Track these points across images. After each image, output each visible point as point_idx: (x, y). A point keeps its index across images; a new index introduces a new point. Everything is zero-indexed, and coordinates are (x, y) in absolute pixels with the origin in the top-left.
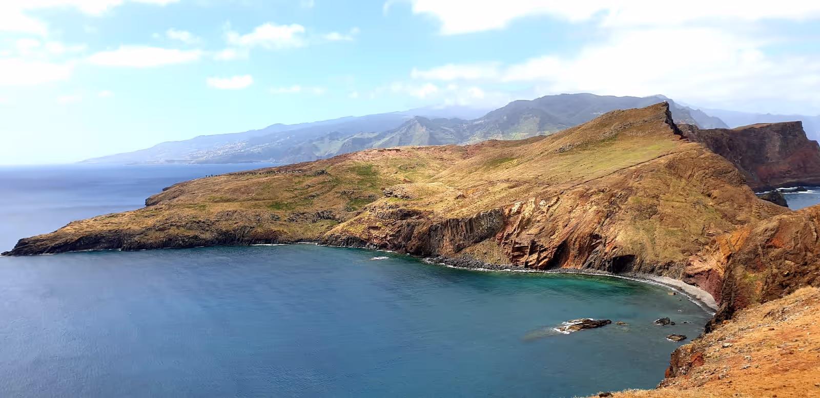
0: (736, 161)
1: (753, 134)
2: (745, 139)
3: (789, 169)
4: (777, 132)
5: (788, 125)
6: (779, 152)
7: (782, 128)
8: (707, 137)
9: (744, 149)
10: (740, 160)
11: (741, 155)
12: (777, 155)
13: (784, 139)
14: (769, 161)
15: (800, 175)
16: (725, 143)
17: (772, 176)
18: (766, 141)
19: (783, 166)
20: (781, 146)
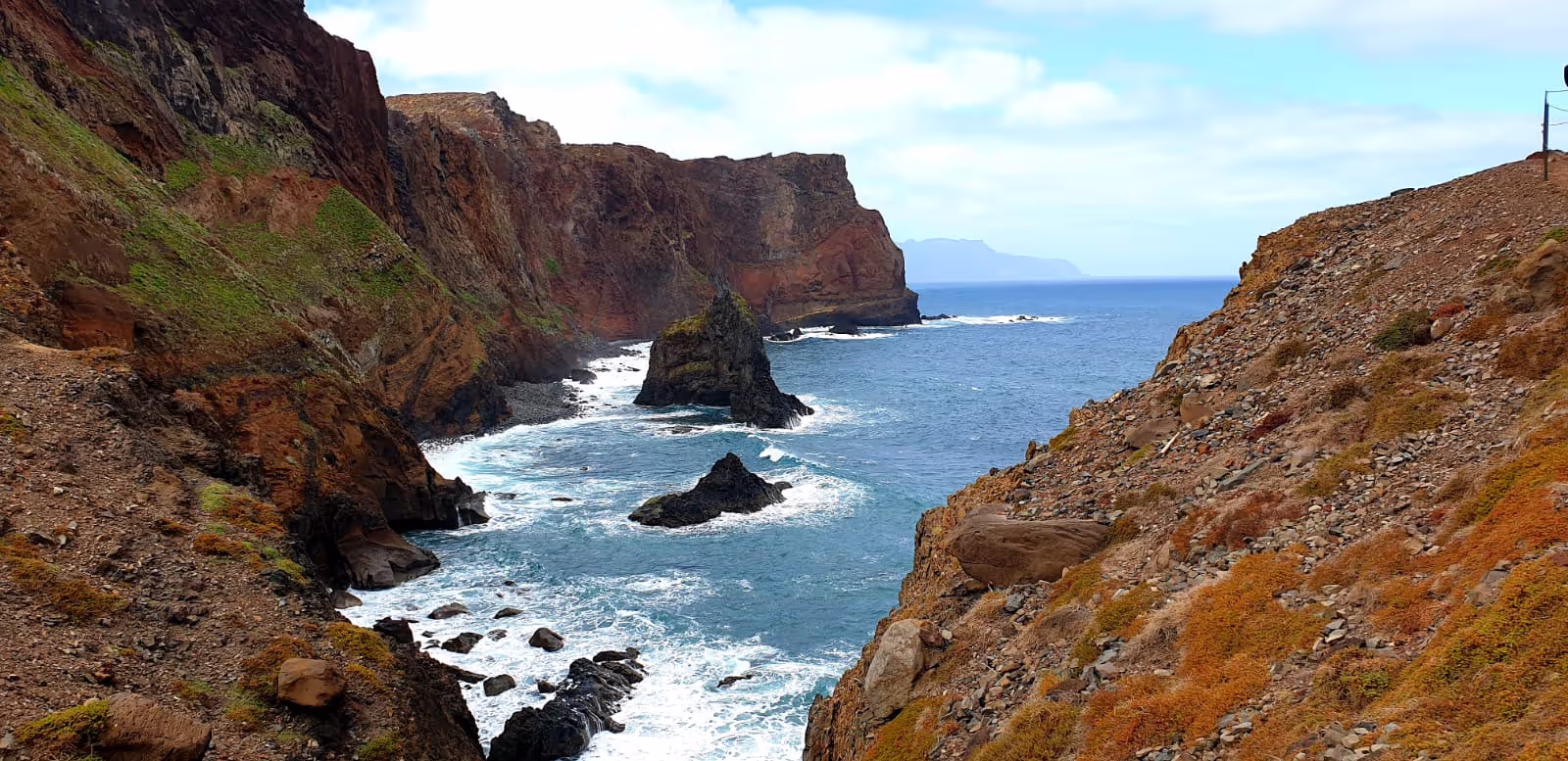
0: (671, 242)
1: (725, 176)
2: (704, 186)
3: (819, 278)
4: (786, 175)
5: (812, 162)
6: (794, 232)
7: (798, 168)
8: (581, 163)
9: (701, 212)
10: (687, 241)
11: (688, 228)
12: (788, 240)
13: (804, 196)
14: (771, 257)
15: (844, 296)
16: (637, 184)
17: (778, 298)
18: (762, 198)
19: (801, 271)
20: (799, 219)
